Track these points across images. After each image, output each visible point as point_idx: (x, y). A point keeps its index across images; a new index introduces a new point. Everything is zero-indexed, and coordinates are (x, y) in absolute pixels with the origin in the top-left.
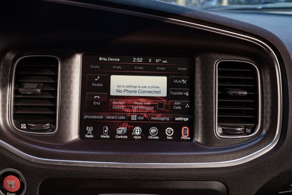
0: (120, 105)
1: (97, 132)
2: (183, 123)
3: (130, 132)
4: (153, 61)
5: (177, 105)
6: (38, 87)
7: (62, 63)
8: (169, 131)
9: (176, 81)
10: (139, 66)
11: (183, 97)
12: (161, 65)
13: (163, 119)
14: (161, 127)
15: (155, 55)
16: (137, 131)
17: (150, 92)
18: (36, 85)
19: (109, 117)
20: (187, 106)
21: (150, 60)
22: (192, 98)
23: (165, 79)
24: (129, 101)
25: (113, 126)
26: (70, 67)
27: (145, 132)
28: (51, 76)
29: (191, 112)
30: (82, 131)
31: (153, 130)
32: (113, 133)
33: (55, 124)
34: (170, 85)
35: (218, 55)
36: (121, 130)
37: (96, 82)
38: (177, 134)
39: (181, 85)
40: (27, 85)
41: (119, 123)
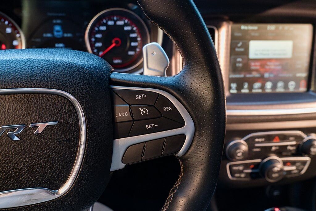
0: (255, 66)
1: (239, 88)
2: (302, 78)
3: (263, 87)
4: (283, 28)
7: (218, 32)
8: (291, 86)
10: (272, 33)
13: (288, 75)
14: (286, 81)
16: (269, 85)
17: (279, 54)
19: (248, 76)
23: (292, 43)
24: (263, 62)
25: (251, 82)
30: (229, 88)
31: (280, 84)
32: (251, 88)
36: (257, 85)
37: (239, 47)
41: (256, 80)
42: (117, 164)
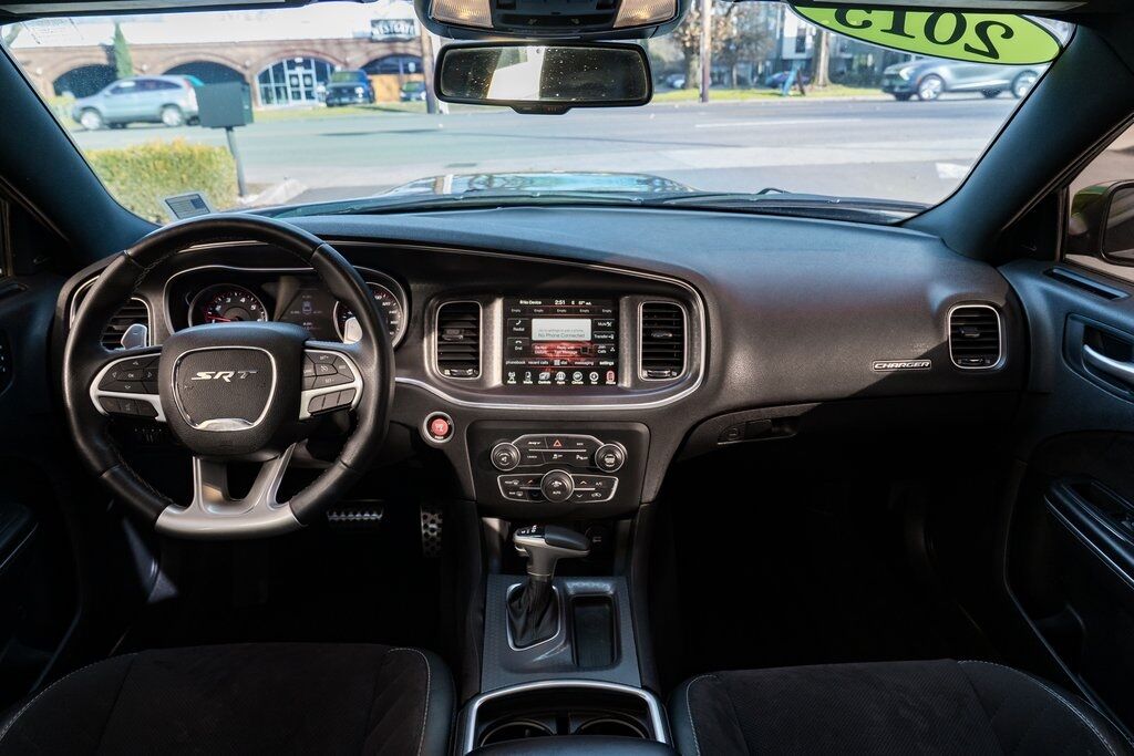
0: (540, 350)
1: (520, 378)
2: (608, 368)
3: (553, 378)
4: (576, 303)
5: (602, 349)
6: (460, 333)
7: (484, 308)
8: (594, 377)
9: (600, 324)
10: (562, 308)
11: (608, 341)
12: (584, 307)
13: (587, 363)
14: (586, 372)
15: (577, 298)
16: (561, 376)
17: (574, 336)
18: (458, 331)
19: (531, 363)
20: (613, 350)
21: (573, 303)
22: (617, 342)
23: (589, 321)
24: (552, 345)
25: (536, 372)
26: (492, 312)
27: (569, 377)
28: (473, 322)
29: (615, 356)
30: (505, 378)
31: (577, 375)
32: (535, 378)
33: (478, 369)
34: (595, 328)
35: (642, 297)
36: (545, 375)
37: (518, 327)
38: (602, 380)
39: (605, 328)
40: (448, 331)
41: (542, 369)
42: (305, 413)
